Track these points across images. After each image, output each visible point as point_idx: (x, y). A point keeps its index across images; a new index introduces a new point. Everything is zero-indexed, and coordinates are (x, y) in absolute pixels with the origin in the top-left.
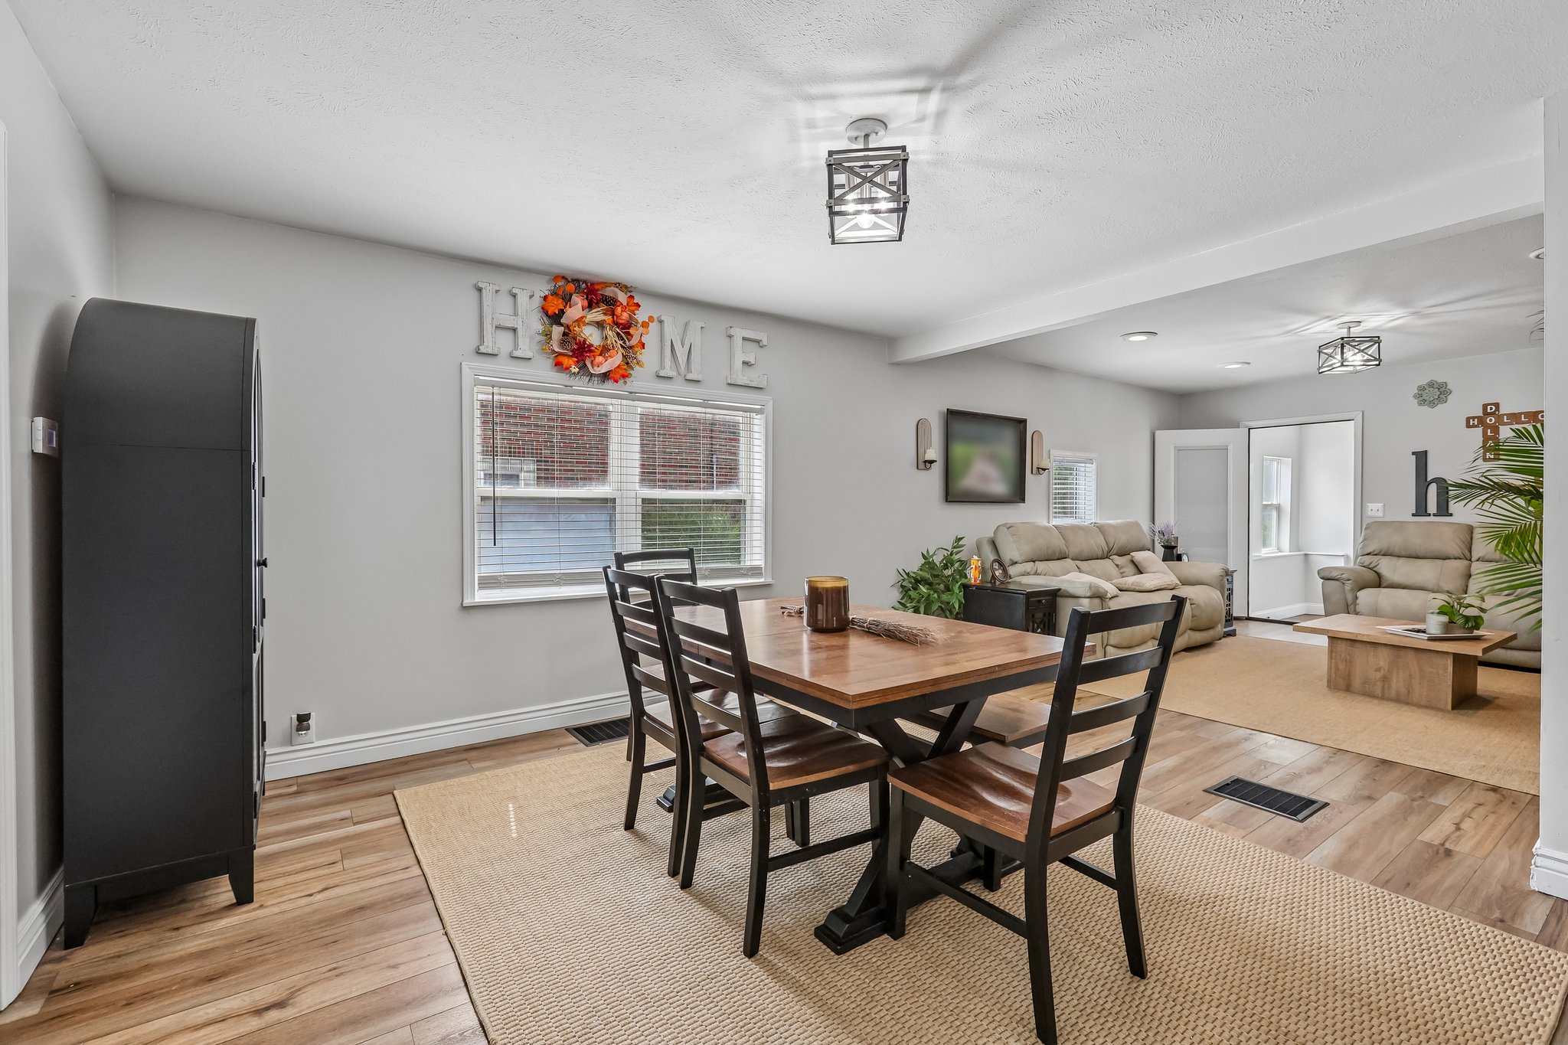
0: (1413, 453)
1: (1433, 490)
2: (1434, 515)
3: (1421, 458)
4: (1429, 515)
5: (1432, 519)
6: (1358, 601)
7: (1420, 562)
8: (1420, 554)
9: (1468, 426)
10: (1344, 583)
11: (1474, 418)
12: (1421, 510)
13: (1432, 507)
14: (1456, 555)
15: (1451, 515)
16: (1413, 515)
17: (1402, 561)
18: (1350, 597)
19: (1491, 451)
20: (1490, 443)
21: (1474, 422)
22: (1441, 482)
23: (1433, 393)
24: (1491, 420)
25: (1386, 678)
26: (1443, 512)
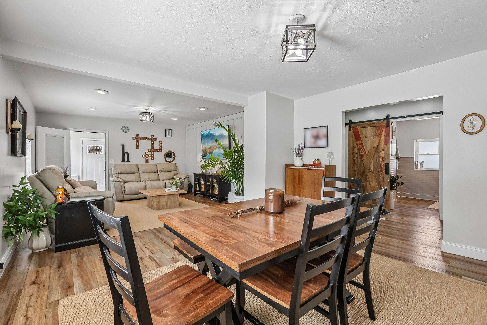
0: (121, 145)
1: (126, 155)
2: (126, 162)
3: (123, 146)
4: (125, 162)
5: (126, 163)
6: (125, 187)
7: (130, 174)
8: (129, 173)
9: (133, 139)
10: (121, 182)
12: (123, 161)
13: (126, 160)
14: (137, 172)
15: (130, 162)
16: (122, 162)
17: (126, 175)
18: (123, 186)
19: (138, 146)
20: (137, 144)
21: (134, 138)
22: (128, 154)
23: (126, 129)
24: (137, 138)
25: (167, 204)
26: (128, 161)
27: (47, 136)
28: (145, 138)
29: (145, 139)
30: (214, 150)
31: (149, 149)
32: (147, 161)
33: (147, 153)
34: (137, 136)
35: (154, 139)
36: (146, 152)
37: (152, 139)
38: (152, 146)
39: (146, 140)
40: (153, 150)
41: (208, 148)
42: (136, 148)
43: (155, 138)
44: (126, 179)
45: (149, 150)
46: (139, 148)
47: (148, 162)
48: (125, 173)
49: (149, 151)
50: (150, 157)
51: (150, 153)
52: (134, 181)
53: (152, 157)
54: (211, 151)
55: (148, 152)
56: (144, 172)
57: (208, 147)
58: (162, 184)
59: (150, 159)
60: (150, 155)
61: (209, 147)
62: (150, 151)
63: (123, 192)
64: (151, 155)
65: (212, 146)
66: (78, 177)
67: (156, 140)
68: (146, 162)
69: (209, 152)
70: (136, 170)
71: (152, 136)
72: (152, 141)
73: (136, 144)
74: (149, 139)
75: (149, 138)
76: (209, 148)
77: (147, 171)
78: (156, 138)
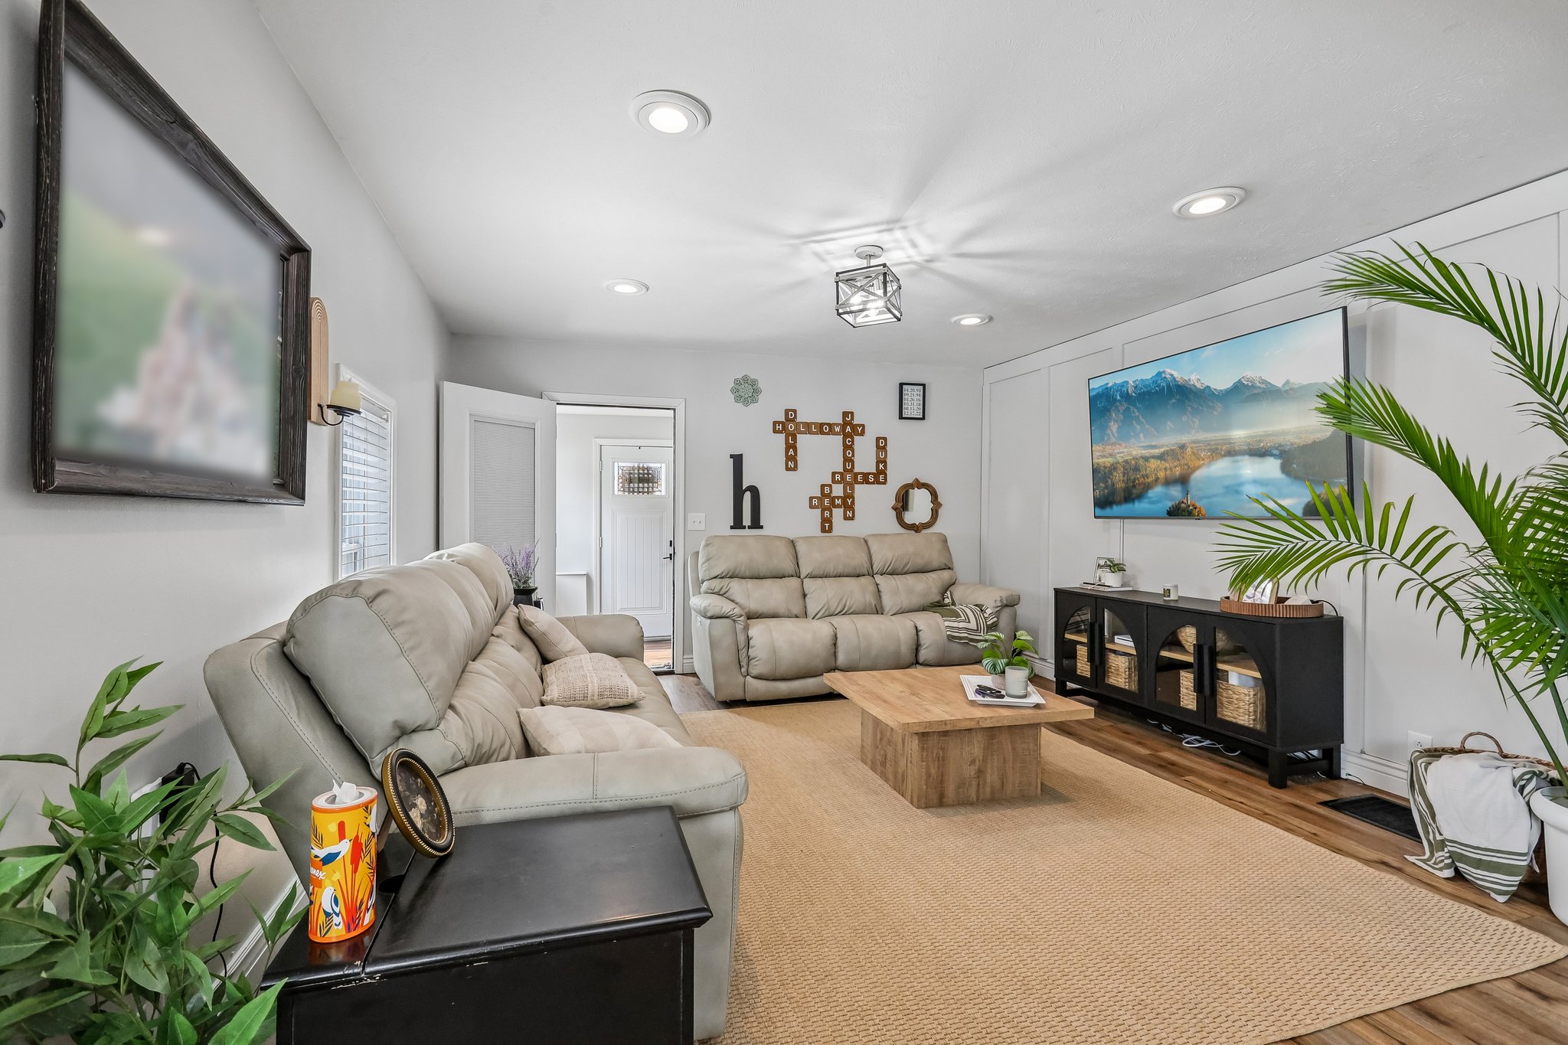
0: (732, 456)
1: (747, 496)
2: (749, 527)
3: (738, 460)
4: (744, 527)
5: (747, 532)
6: (751, 642)
7: (768, 582)
8: (762, 575)
9: (775, 431)
10: (734, 621)
11: (779, 423)
12: (738, 524)
13: (747, 520)
14: (791, 572)
15: (762, 527)
16: (732, 528)
17: (750, 583)
18: (742, 639)
19: (791, 460)
20: (791, 452)
21: (779, 427)
22: (754, 491)
23: (747, 390)
24: (791, 427)
25: (980, 772)
26: (756, 524)
27: (478, 421)
28: (822, 425)
29: (822, 429)
30: (1199, 467)
31: (834, 474)
32: (826, 525)
33: (827, 490)
34: (790, 415)
35: (854, 427)
36: (823, 486)
37: (848, 429)
38: (848, 460)
39: (822, 433)
40: (849, 476)
41: (1153, 457)
42: (788, 469)
43: (860, 425)
44: (753, 605)
45: (837, 477)
46: (795, 469)
47: (830, 530)
48: (747, 574)
49: (834, 481)
50: (838, 506)
51: (838, 490)
52: (782, 610)
53: (848, 504)
54: (1178, 472)
55: (830, 486)
56: (820, 572)
57: (1156, 452)
58: (901, 634)
59: (838, 513)
60: (838, 498)
61: (1162, 450)
62: (838, 482)
63: (744, 663)
64: (844, 499)
65: (1183, 447)
66: (585, 578)
67: (862, 433)
68: (823, 530)
69: (1161, 475)
70: (788, 566)
71: (845, 414)
72: (846, 436)
73: (787, 451)
74: (837, 429)
75: (837, 425)
76: (1161, 457)
77: (831, 568)
78: (863, 426)
